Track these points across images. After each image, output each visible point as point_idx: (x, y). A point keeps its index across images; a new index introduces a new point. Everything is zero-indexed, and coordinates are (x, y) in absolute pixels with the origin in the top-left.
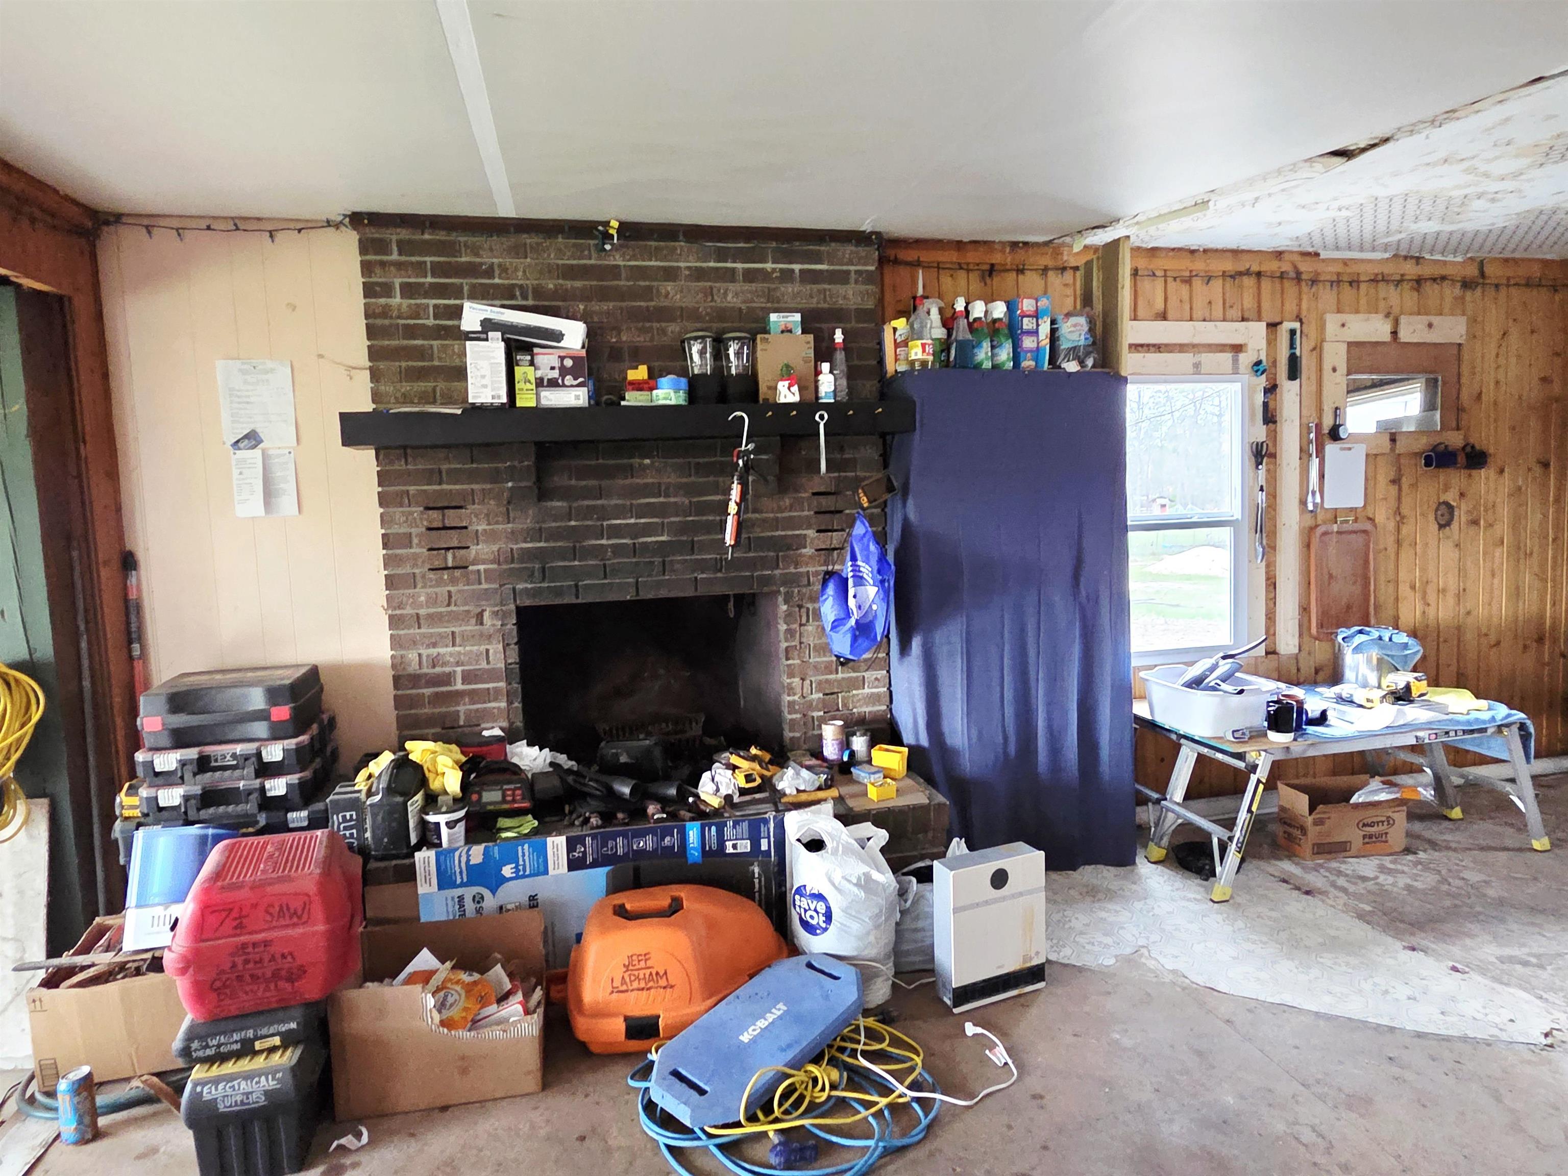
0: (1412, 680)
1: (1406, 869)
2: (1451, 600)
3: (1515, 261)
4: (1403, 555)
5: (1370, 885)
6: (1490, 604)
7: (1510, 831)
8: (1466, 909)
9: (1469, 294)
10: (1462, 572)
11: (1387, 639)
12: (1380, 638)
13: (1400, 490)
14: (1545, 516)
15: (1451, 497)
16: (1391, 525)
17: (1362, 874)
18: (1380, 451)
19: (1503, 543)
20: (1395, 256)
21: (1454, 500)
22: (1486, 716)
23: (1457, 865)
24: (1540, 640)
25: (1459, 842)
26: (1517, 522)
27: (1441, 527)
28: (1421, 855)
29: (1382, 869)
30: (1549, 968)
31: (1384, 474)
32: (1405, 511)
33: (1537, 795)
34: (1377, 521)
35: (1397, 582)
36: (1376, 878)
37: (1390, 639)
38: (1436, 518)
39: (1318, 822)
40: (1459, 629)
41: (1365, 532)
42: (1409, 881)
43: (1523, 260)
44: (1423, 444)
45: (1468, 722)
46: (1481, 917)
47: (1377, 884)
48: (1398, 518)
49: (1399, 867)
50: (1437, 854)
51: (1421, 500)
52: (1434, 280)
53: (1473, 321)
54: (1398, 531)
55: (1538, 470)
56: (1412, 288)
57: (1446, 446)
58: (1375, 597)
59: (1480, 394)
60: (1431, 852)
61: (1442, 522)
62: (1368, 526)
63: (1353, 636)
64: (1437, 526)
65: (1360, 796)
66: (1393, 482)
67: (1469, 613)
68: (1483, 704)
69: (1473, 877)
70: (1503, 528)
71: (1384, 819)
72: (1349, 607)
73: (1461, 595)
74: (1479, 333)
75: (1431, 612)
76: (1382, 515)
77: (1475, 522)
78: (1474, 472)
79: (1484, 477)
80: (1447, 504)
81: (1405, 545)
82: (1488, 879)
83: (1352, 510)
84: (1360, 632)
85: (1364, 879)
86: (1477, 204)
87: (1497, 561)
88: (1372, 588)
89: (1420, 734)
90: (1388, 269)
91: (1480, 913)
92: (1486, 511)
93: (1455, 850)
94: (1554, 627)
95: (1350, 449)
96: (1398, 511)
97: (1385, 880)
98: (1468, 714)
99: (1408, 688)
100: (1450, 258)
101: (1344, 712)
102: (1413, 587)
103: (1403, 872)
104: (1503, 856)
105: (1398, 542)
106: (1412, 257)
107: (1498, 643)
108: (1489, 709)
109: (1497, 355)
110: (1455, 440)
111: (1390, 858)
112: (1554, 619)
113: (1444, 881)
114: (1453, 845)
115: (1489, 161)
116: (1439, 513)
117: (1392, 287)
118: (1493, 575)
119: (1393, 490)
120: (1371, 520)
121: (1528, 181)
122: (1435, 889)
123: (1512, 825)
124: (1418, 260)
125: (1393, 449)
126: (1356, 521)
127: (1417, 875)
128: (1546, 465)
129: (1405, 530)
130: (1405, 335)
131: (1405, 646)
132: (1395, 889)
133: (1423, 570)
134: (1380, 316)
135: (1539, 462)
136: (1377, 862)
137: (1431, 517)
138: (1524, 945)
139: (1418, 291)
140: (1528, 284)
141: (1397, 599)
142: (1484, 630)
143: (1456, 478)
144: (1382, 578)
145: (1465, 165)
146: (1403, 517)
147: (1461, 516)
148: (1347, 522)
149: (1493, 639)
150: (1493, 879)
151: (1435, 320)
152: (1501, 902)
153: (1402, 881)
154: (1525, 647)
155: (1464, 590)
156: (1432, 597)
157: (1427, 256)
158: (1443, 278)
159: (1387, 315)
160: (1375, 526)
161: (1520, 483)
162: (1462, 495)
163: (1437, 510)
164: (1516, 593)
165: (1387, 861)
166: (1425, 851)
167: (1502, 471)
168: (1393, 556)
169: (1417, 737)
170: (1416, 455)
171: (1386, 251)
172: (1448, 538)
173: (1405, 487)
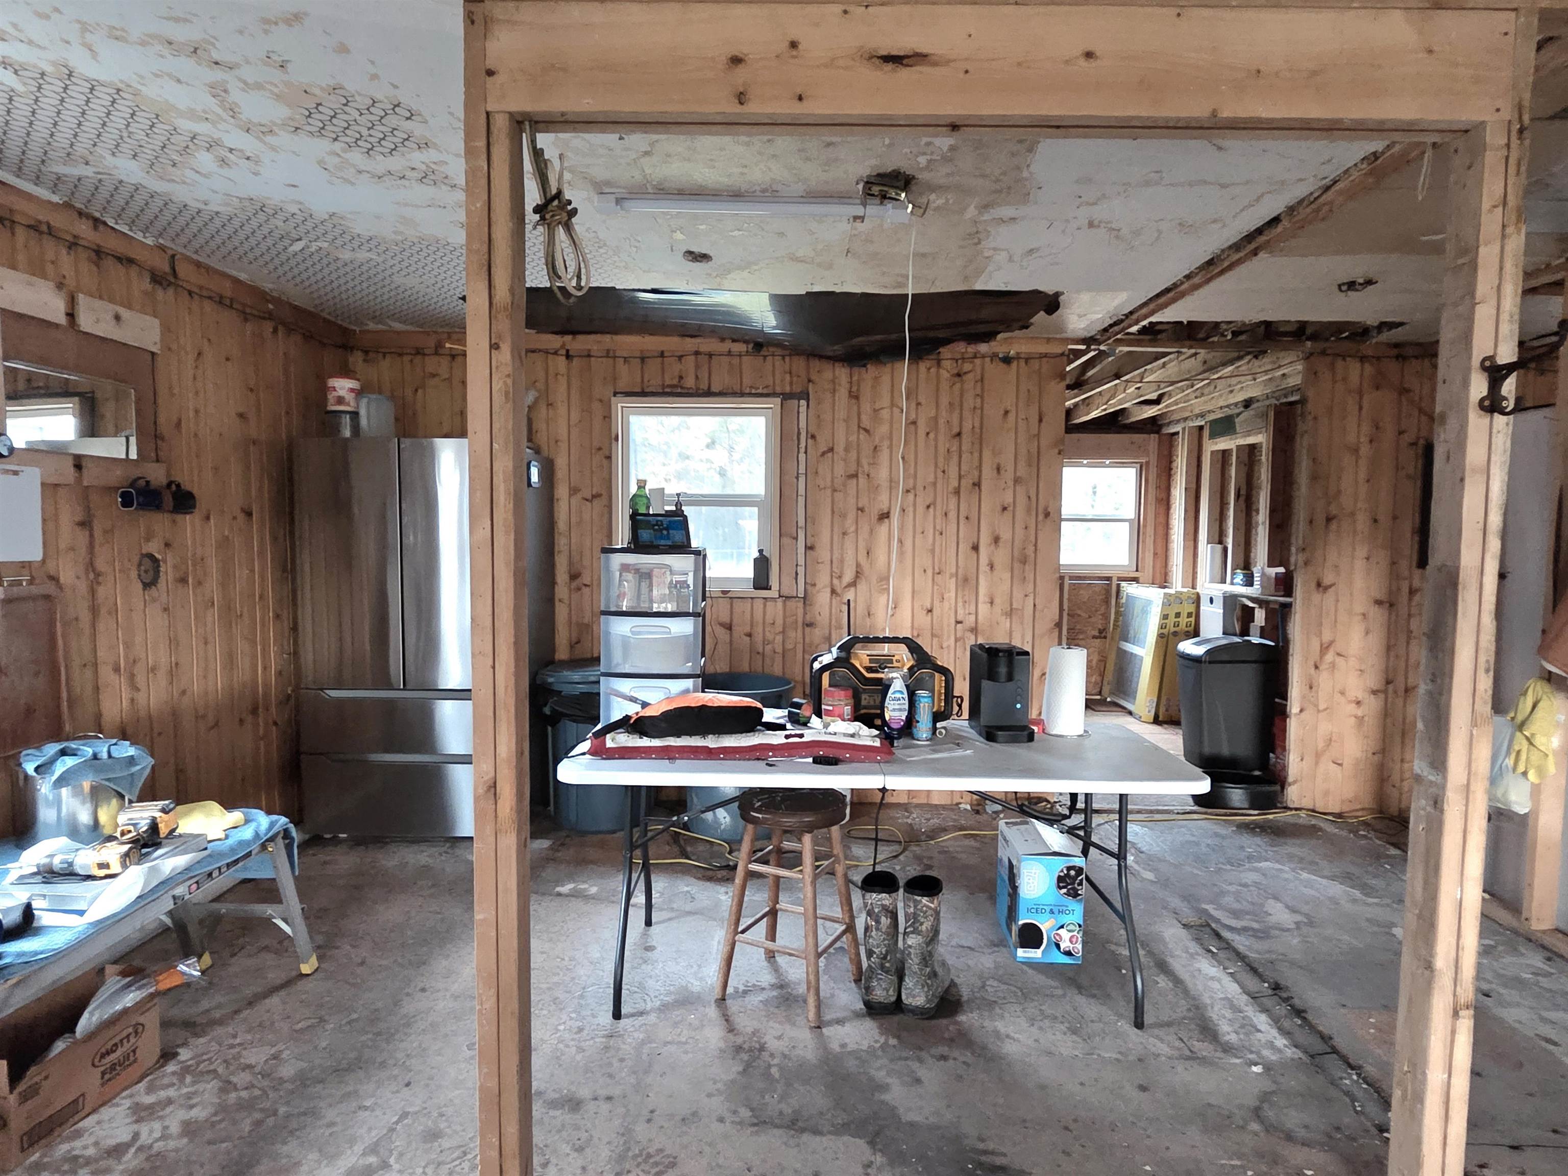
0: (158, 814)
1: (171, 1092)
2: (162, 677)
3: (208, 269)
4: (101, 626)
5: (130, 1159)
6: (205, 677)
7: (269, 958)
8: (271, 1121)
9: (160, 294)
10: (173, 642)
11: (105, 755)
12: (95, 757)
13: (91, 536)
14: (252, 571)
15: (154, 547)
16: (83, 587)
17: (112, 1142)
18: (61, 481)
19: (213, 603)
20: (68, 205)
21: (159, 553)
22: (247, 833)
23: (232, 1046)
24: (254, 711)
25: (219, 1006)
26: (226, 576)
27: (147, 586)
28: (185, 1054)
29: (141, 1113)
30: (392, 1161)
31: (68, 515)
32: (101, 564)
33: (303, 909)
34: (62, 580)
35: (96, 665)
36: (136, 1136)
37: (110, 756)
38: (139, 576)
39: (24, 1098)
40: (175, 714)
41: (47, 597)
42: (183, 1115)
43: (217, 272)
44: (117, 476)
45: (233, 850)
46: (294, 1124)
47: (140, 1149)
48: (92, 576)
49: (163, 1094)
50: (202, 1040)
51: (120, 552)
52: (119, 259)
53: (166, 329)
54: (93, 592)
55: (241, 517)
56: (89, 259)
57: (148, 482)
58: (68, 692)
59: (180, 421)
60: (192, 1041)
61: (147, 581)
62: (50, 589)
63: (51, 762)
64: (140, 586)
65: (92, 1014)
66: (82, 524)
67: (184, 692)
68: (237, 816)
69: (256, 1056)
70: (212, 586)
71: (130, 1030)
72: (29, 711)
73: (174, 671)
74: (174, 347)
75: (141, 698)
76: (69, 572)
77: (183, 580)
78: (179, 517)
79: (189, 522)
80: (151, 557)
81: (103, 611)
82: (273, 1051)
83: (24, 565)
84: (63, 753)
85: (117, 1151)
86: (205, 160)
87: (209, 625)
88: (63, 678)
89: (180, 891)
90: (59, 221)
91: (288, 1116)
92: (194, 565)
93: (220, 1022)
94: (266, 694)
95: (16, 473)
96: (91, 565)
97: (150, 1132)
98: (227, 837)
99: (154, 827)
100: (139, 236)
101: (63, 898)
102: (117, 670)
103: (169, 1101)
104: (274, 1001)
105: (94, 611)
106: (89, 217)
107: (216, 724)
108: (247, 821)
109: (195, 378)
110: (157, 475)
111: (142, 1086)
112: (266, 685)
113: (227, 1086)
114: (217, 1014)
115: (247, 86)
116: (143, 568)
117: (64, 251)
118: (206, 643)
119: (82, 537)
120: (54, 579)
121: (274, 149)
122: (222, 1109)
123: (266, 948)
124: (97, 222)
125: (79, 480)
126: (31, 582)
127: (189, 1096)
128: (249, 514)
129: (101, 591)
130: (86, 322)
131: (131, 760)
132: (172, 1144)
133: (127, 646)
134: (51, 284)
135: (243, 510)
136: (127, 1103)
137: (134, 574)
138: (352, 1141)
139: (98, 266)
140: (220, 301)
141: (97, 689)
142: (201, 712)
143: (160, 522)
144: (76, 663)
145: (218, 75)
146: (98, 574)
147: (168, 572)
148: (19, 583)
149: (211, 718)
150: (281, 1046)
151: (124, 313)
152: (303, 1081)
153: (175, 1119)
154: (241, 721)
155: (177, 664)
156: (141, 680)
157: (111, 222)
158: (131, 261)
159: (60, 286)
160: (60, 587)
161: (226, 533)
162: (167, 545)
163: (140, 565)
164: (230, 660)
165: (142, 1094)
166: (185, 1044)
167: (208, 518)
168: (87, 631)
169: (174, 897)
170: (109, 490)
171: (54, 189)
172: (154, 600)
173: (98, 533)
